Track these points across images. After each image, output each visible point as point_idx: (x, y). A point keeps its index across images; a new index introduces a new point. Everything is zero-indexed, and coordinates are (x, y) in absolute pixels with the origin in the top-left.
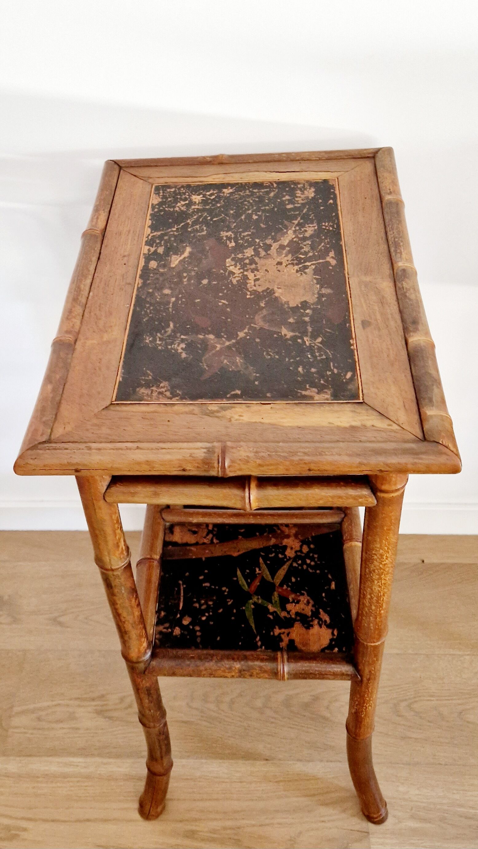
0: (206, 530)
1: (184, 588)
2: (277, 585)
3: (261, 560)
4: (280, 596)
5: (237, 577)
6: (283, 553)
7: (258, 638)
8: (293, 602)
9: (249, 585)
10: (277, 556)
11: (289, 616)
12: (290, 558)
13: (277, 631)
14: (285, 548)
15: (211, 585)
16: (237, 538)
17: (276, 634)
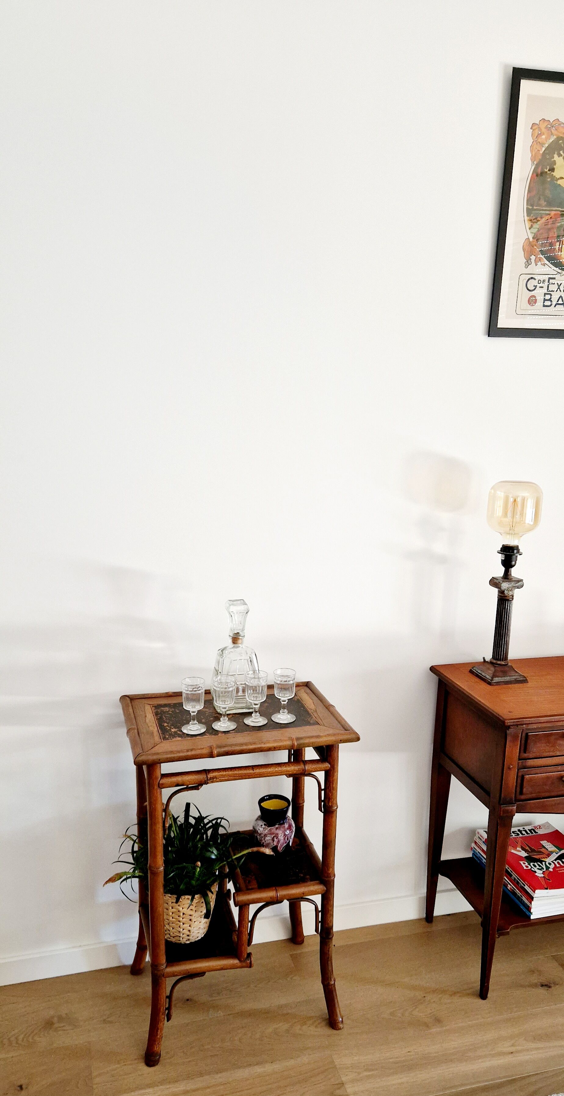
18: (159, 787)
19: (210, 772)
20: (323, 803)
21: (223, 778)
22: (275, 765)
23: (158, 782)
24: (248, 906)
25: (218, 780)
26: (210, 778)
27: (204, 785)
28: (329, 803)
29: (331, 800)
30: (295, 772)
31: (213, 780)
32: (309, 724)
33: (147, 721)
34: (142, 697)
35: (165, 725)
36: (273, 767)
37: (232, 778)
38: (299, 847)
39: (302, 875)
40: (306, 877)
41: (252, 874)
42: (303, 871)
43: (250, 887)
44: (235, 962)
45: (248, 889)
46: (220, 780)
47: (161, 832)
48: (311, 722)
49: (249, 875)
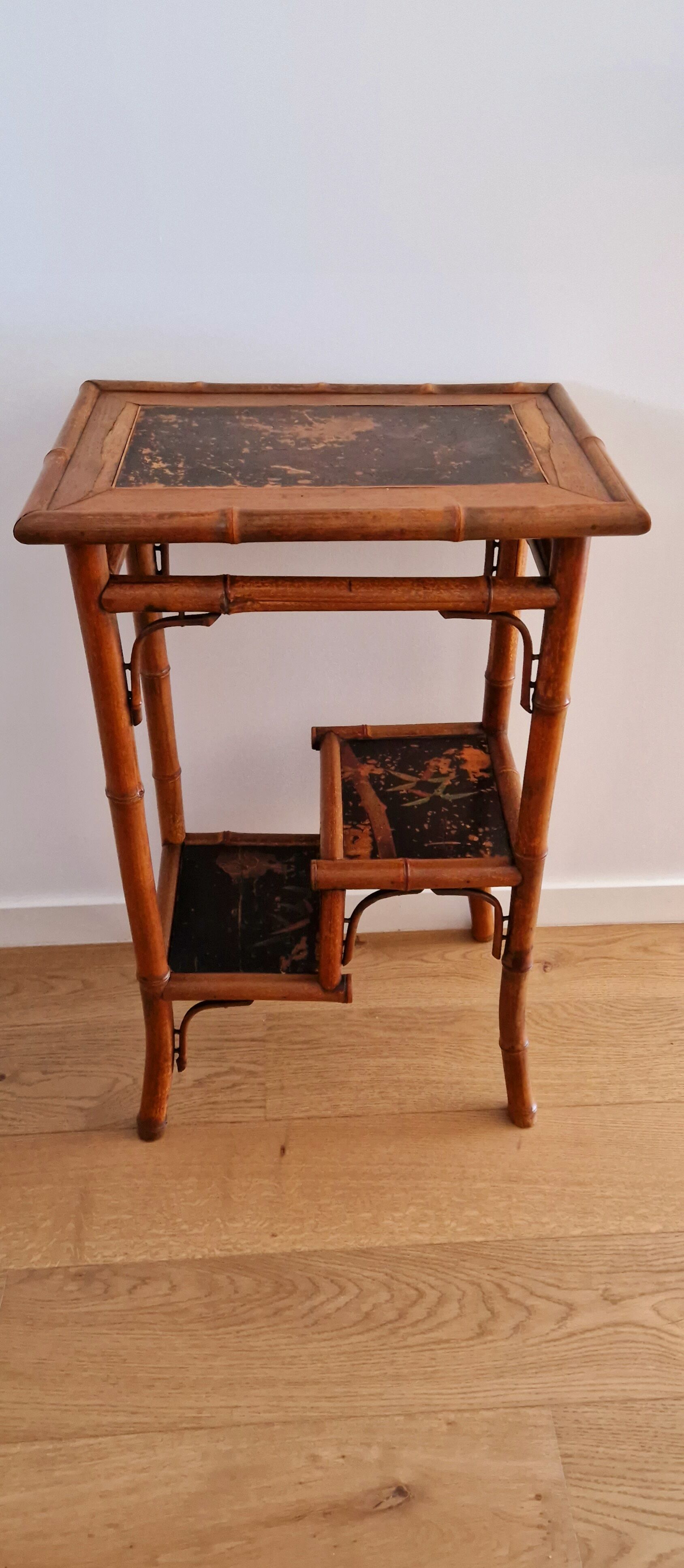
0: (352, 830)
1: (433, 842)
2: (418, 779)
3: (391, 790)
4: (432, 778)
5: (413, 806)
6: (379, 776)
7: (482, 790)
8: (438, 769)
9: (420, 797)
10: (383, 780)
11: (455, 772)
12: (385, 771)
13: (472, 779)
14: (372, 775)
15: (427, 823)
16: (362, 808)
17: (477, 780)
18: (101, 607)
19: (238, 581)
20: (532, 690)
21: (271, 603)
22: (411, 582)
23: (98, 596)
24: (340, 893)
25: (256, 606)
26: (236, 598)
27: (222, 615)
28: (545, 691)
29: (554, 684)
30: (461, 604)
31: (242, 605)
32: (517, 477)
33: (108, 439)
34: (131, 388)
36: (405, 586)
37: (293, 603)
38: (486, 775)
39: (476, 839)
40: (484, 844)
41: (367, 822)
42: (481, 830)
43: (352, 852)
44: (315, 989)
45: (347, 856)
46: (262, 605)
47: (124, 716)
48: (526, 474)
49: (359, 823)
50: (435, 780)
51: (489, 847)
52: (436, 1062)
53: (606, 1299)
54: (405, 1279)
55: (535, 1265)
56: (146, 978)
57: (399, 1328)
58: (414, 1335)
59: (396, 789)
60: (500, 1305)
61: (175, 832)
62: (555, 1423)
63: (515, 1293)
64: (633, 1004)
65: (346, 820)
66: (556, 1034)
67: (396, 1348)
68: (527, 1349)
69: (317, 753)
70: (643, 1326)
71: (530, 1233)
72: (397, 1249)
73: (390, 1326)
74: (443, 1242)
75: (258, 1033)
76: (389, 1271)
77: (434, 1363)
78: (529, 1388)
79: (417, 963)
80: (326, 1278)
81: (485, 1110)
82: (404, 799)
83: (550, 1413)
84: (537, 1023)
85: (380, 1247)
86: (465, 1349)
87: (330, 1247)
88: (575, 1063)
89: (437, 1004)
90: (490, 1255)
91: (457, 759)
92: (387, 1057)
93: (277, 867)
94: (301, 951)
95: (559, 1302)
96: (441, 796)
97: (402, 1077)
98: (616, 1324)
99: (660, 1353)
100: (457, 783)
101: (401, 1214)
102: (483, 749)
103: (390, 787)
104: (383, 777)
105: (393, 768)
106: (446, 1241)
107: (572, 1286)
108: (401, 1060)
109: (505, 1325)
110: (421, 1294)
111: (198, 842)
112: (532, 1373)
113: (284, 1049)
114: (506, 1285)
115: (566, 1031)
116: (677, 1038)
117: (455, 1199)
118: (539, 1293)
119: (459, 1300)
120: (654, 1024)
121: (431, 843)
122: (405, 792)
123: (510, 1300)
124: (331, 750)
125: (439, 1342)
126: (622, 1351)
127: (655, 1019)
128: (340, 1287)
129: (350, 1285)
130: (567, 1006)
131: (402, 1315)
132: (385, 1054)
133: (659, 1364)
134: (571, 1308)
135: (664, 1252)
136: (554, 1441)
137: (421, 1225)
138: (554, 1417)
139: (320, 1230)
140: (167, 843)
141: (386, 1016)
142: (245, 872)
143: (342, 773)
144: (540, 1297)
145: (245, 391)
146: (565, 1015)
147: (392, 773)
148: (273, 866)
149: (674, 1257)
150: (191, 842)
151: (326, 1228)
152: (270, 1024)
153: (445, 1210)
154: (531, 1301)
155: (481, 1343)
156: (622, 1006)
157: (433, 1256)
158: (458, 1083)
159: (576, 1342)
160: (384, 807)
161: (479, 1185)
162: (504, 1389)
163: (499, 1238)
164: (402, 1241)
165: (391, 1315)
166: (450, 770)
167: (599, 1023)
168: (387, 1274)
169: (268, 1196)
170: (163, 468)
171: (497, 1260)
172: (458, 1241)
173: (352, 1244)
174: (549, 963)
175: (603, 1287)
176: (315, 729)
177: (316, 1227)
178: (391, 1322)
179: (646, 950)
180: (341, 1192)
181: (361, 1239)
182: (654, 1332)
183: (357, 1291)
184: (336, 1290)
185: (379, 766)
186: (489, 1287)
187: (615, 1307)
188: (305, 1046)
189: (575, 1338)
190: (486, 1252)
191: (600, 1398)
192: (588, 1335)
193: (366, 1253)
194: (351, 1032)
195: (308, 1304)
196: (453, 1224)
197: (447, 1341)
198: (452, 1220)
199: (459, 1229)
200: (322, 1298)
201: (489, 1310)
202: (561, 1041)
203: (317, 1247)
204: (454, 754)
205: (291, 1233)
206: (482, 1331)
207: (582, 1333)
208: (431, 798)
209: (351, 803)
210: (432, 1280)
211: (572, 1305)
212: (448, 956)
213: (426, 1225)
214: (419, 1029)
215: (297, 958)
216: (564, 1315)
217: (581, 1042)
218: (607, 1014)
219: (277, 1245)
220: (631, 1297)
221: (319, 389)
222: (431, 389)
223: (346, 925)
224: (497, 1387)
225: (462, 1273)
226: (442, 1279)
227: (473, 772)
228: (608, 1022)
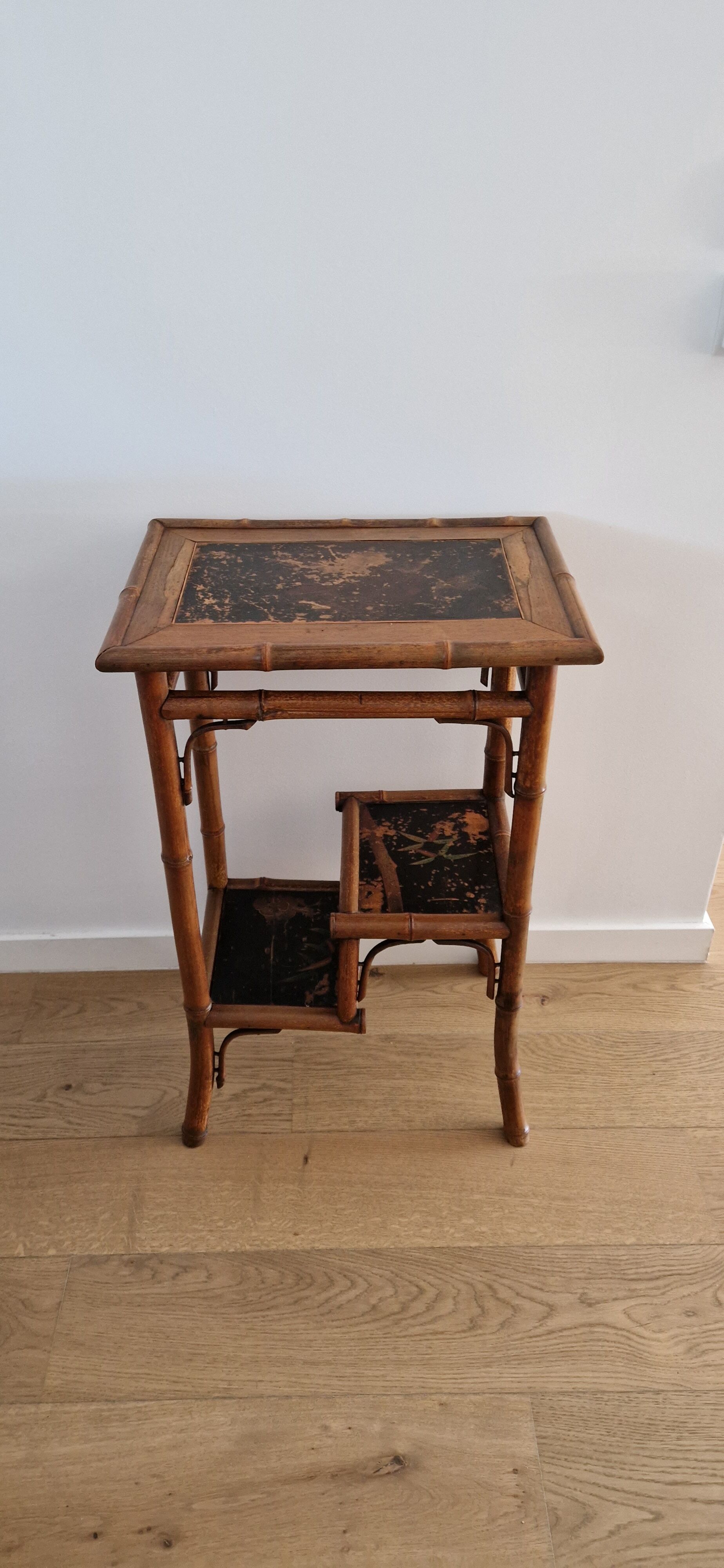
0: (367, 886)
1: (436, 898)
2: (425, 841)
3: (401, 850)
4: (437, 839)
5: (420, 865)
6: (392, 837)
7: (481, 852)
8: (443, 832)
9: (427, 857)
10: (395, 841)
11: (457, 835)
12: (397, 833)
13: (472, 841)
14: (386, 836)
15: (431, 881)
16: (376, 866)
17: (476, 842)
18: (162, 716)
19: (270, 696)
20: (514, 780)
21: (297, 713)
22: (411, 696)
23: (159, 707)
24: (355, 941)
25: (284, 715)
26: (269, 709)
27: (258, 721)
28: (525, 781)
29: (529, 777)
30: (452, 714)
31: (274, 714)
32: (499, 613)
33: (170, 576)
34: (189, 525)
35: (198, 589)
36: (406, 699)
37: (315, 713)
38: (484, 838)
39: (472, 896)
40: (479, 901)
41: (379, 879)
42: (477, 888)
43: (366, 906)
44: (333, 1021)
45: (361, 909)
46: (290, 714)
47: (178, 799)
48: (506, 609)
49: (373, 880)
50: (440, 842)
51: (483, 904)
52: (442, 1085)
53: (582, 1302)
54: (408, 1277)
55: (522, 1270)
56: (192, 1008)
57: (402, 1319)
58: (413, 1326)
59: (406, 849)
60: (490, 1304)
61: (218, 878)
62: (533, 1409)
63: (503, 1293)
64: (620, 1037)
65: (362, 877)
66: (550, 1063)
67: (398, 1337)
68: (511, 1343)
69: (340, 815)
70: (615, 1328)
71: (518, 1241)
72: (403, 1250)
73: (393, 1317)
74: (442, 1246)
75: (288, 1054)
76: (394, 1270)
77: (430, 1351)
78: (512, 1378)
79: (429, 994)
80: (340, 1273)
81: (484, 1129)
82: (413, 858)
83: (529, 1400)
84: (533, 1052)
85: (387, 1249)
86: (458, 1340)
87: (345, 1247)
88: (566, 1089)
89: (445, 1032)
90: (482, 1259)
91: (460, 822)
92: (398, 1079)
93: (305, 911)
94: (324, 986)
95: (541, 1303)
96: (445, 856)
97: (412, 1097)
98: (591, 1325)
99: (627, 1351)
100: (458, 845)
101: (407, 1220)
102: (483, 814)
103: (401, 848)
104: (395, 838)
105: (404, 830)
106: (445, 1245)
107: (553, 1289)
108: (412, 1082)
109: (494, 1322)
110: (422, 1291)
111: (239, 887)
112: (515, 1364)
113: (309, 1069)
114: (496, 1286)
115: (559, 1060)
116: (658, 1070)
117: (455, 1209)
118: (524, 1294)
119: (454, 1298)
120: (638, 1056)
121: (434, 899)
122: (413, 852)
123: (498, 1299)
124: (352, 812)
125: (436, 1333)
126: (594, 1348)
127: (641, 1051)
128: (352, 1281)
129: (360, 1281)
130: (562, 1037)
131: (404, 1308)
132: (398, 1076)
133: (626, 1361)
134: (552, 1309)
135: (636, 1263)
136: (531, 1425)
137: (424, 1230)
138: (532, 1403)
139: (336, 1231)
140: (211, 887)
141: (400, 1042)
142: (277, 915)
143: (361, 834)
144: (524, 1297)
145: (281, 526)
146: (559, 1045)
147: (403, 834)
148: (302, 910)
149: (645, 1267)
150: (232, 887)
151: (340, 1230)
152: (299, 1045)
153: (446, 1218)
154: (517, 1301)
155: (471, 1336)
156: (611, 1039)
157: (434, 1258)
158: (460, 1104)
159: (555, 1338)
160: (396, 866)
161: (477, 1197)
162: (490, 1377)
163: (491, 1245)
164: (407, 1243)
165: (396, 1308)
166: (452, 832)
167: (590, 1053)
168: (392, 1272)
169: (292, 1200)
170: (212, 604)
171: (489, 1264)
172: (455, 1245)
173: (363, 1245)
174: (547, 997)
175: (580, 1291)
176: (338, 794)
177: (332, 1228)
178: (394, 1314)
179: (635, 987)
180: (355, 1198)
181: (371, 1240)
182: (625, 1333)
183: (367, 1286)
184: (349, 1284)
185: (392, 827)
186: (480, 1287)
187: (590, 1309)
188: (329, 1067)
189: (555, 1335)
190: (480, 1256)
191: (573, 1388)
192: (565, 1333)
193: (375, 1253)
194: (369, 1055)
195: (324, 1296)
196: (452, 1230)
197: (442, 1333)
198: (451, 1227)
199: (456, 1235)
200: (336, 1290)
201: (480, 1306)
202: (554, 1069)
203: (333, 1246)
204: (457, 818)
205: (311, 1233)
206: (474, 1325)
207: (560, 1331)
208: (436, 858)
209: (367, 862)
210: (430, 1278)
211: (552, 1306)
212: (457, 988)
213: (428, 1231)
214: (429, 1055)
215: (319, 993)
216: (545, 1315)
217: (573, 1070)
218: (597, 1045)
219: (298, 1243)
220: (606, 1301)
221: (343, 524)
222: (435, 523)
223: (360, 968)
224: (484, 1374)
225: (457, 1273)
226: (440, 1279)
227: (473, 835)
228: (597, 1052)
